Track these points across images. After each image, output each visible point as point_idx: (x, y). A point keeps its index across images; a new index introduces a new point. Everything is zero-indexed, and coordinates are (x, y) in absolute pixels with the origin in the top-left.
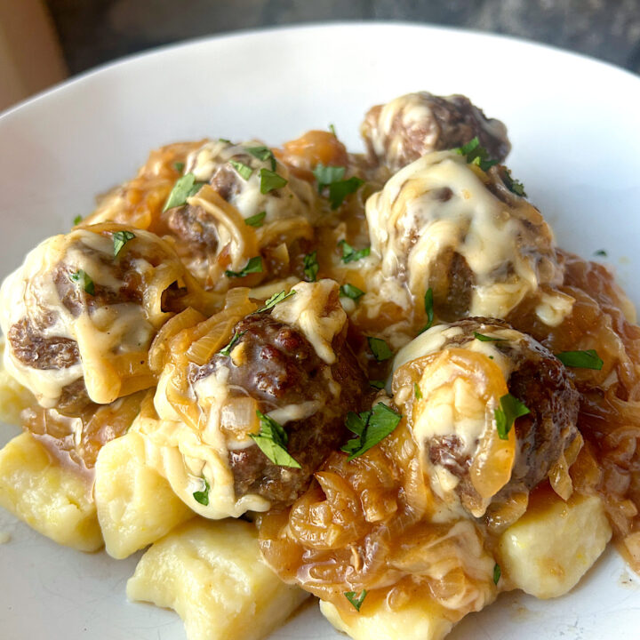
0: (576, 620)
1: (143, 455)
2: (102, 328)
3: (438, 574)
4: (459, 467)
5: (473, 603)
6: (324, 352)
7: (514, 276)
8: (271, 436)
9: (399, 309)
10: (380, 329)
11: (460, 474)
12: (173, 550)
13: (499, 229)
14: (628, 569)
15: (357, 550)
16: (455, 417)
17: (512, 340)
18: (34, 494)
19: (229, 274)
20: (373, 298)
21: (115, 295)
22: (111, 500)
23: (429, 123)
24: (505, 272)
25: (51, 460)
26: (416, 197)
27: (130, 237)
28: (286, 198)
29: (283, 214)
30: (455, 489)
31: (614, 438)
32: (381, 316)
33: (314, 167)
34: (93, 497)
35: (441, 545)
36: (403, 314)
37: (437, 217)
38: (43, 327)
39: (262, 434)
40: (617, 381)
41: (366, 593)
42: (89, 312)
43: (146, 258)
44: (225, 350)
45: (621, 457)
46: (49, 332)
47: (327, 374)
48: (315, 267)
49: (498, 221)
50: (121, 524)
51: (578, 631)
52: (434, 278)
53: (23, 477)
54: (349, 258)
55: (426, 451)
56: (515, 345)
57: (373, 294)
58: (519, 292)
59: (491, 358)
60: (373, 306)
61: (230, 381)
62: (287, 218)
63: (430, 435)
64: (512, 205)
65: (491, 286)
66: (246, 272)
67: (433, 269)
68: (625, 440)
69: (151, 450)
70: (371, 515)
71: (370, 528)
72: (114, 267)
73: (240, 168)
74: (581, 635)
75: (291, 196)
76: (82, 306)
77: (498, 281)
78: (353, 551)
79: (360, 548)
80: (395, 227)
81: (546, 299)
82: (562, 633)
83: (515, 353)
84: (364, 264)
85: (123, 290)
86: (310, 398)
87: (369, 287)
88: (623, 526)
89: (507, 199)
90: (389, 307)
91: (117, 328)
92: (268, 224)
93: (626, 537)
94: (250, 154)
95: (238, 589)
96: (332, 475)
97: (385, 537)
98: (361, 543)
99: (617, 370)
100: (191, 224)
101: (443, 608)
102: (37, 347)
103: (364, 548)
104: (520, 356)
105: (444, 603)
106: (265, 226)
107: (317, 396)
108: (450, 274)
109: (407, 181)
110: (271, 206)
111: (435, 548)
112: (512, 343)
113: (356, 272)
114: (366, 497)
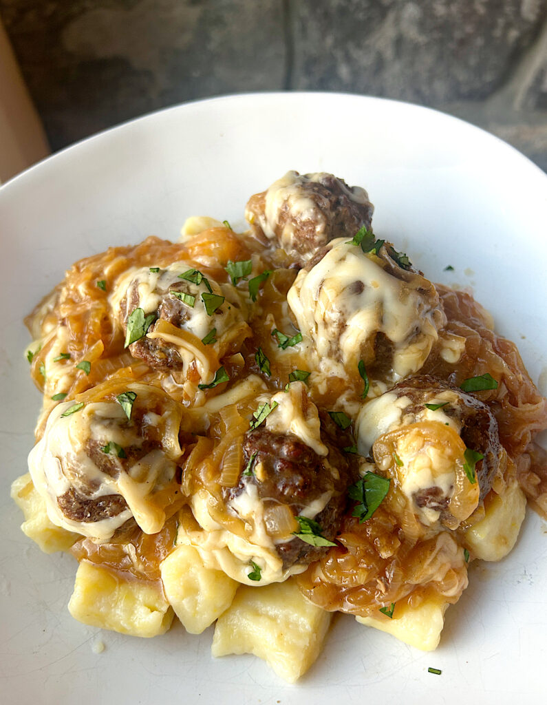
0: (523, 569)
1: (200, 560)
2: (141, 479)
3: (439, 578)
4: (441, 505)
5: (462, 587)
6: (322, 450)
7: (422, 336)
8: (310, 531)
9: (341, 380)
10: (334, 402)
11: (442, 509)
12: (238, 614)
13: (405, 305)
14: (544, 521)
15: (381, 580)
16: (434, 474)
17: (452, 402)
18: (118, 612)
19: (202, 388)
20: (318, 376)
21: (140, 450)
22: (183, 599)
23: (316, 214)
24: (416, 334)
25: (117, 579)
26: (337, 295)
27: (133, 398)
28: (227, 313)
29: (229, 326)
30: (439, 520)
31: (518, 437)
32: (329, 390)
33: (224, 264)
34: (165, 596)
35: (435, 558)
36: (346, 384)
37: (358, 308)
38: (89, 493)
39: (303, 531)
40: (507, 392)
41: (394, 605)
42: (127, 470)
43: (151, 410)
44: (247, 471)
45: (524, 448)
46: (96, 494)
47: (326, 464)
48: (267, 363)
49: (402, 297)
50: (196, 612)
51: (529, 578)
52: (364, 355)
53: (103, 601)
54: (285, 345)
55: (414, 501)
56: (455, 404)
57: (317, 373)
58: (428, 346)
59: (447, 424)
60: (320, 383)
61: (260, 494)
62: (232, 328)
63: (416, 490)
64: (407, 280)
65: (407, 348)
66: (216, 384)
67: (363, 348)
68: (525, 436)
69: (205, 556)
70: (385, 555)
71: (387, 562)
72: (132, 427)
73: (183, 298)
74: (531, 580)
75: (229, 308)
76: (119, 468)
77: (411, 343)
78: (378, 581)
79: (383, 578)
80: (324, 320)
81: (446, 344)
82: (519, 582)
83: (458, 412)
84: (301, 348)
85: (144, 444)
86: (324, 490)
87: (312, 367)
88: (533, 492)
89: (403, 276)
90: (332, 381)
91: (152, 477)
92: (220, 337)
93: (536, 499)
94: (185, 281)
95: (301, 629)
96: (350, 535)
97: (397, 565)
98: (382, 574)
99: (504, 382)
100: (153, 351)
101: (446, 597)
102: (87, 508)
103: (385, 577)
104: (463, 414)
105: (445, 594)
106: (218, 340)
107: (328, 486)
108: (376, 348)
109: (323, 281)
110: (219, 323)
111: (433, 562)
112: (453, 404)
113: (296, 356)
114: (378, 542)
